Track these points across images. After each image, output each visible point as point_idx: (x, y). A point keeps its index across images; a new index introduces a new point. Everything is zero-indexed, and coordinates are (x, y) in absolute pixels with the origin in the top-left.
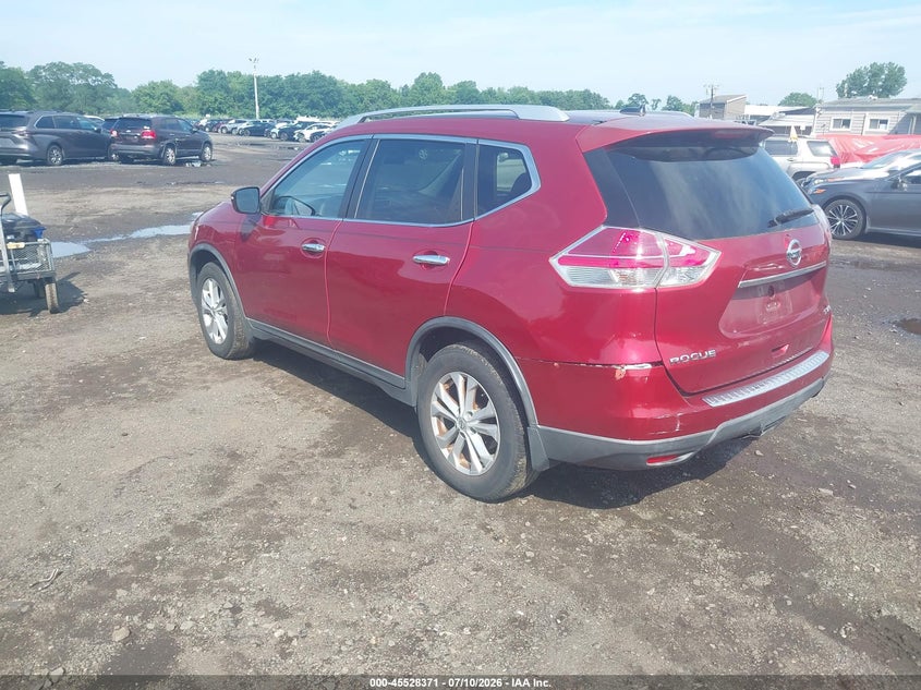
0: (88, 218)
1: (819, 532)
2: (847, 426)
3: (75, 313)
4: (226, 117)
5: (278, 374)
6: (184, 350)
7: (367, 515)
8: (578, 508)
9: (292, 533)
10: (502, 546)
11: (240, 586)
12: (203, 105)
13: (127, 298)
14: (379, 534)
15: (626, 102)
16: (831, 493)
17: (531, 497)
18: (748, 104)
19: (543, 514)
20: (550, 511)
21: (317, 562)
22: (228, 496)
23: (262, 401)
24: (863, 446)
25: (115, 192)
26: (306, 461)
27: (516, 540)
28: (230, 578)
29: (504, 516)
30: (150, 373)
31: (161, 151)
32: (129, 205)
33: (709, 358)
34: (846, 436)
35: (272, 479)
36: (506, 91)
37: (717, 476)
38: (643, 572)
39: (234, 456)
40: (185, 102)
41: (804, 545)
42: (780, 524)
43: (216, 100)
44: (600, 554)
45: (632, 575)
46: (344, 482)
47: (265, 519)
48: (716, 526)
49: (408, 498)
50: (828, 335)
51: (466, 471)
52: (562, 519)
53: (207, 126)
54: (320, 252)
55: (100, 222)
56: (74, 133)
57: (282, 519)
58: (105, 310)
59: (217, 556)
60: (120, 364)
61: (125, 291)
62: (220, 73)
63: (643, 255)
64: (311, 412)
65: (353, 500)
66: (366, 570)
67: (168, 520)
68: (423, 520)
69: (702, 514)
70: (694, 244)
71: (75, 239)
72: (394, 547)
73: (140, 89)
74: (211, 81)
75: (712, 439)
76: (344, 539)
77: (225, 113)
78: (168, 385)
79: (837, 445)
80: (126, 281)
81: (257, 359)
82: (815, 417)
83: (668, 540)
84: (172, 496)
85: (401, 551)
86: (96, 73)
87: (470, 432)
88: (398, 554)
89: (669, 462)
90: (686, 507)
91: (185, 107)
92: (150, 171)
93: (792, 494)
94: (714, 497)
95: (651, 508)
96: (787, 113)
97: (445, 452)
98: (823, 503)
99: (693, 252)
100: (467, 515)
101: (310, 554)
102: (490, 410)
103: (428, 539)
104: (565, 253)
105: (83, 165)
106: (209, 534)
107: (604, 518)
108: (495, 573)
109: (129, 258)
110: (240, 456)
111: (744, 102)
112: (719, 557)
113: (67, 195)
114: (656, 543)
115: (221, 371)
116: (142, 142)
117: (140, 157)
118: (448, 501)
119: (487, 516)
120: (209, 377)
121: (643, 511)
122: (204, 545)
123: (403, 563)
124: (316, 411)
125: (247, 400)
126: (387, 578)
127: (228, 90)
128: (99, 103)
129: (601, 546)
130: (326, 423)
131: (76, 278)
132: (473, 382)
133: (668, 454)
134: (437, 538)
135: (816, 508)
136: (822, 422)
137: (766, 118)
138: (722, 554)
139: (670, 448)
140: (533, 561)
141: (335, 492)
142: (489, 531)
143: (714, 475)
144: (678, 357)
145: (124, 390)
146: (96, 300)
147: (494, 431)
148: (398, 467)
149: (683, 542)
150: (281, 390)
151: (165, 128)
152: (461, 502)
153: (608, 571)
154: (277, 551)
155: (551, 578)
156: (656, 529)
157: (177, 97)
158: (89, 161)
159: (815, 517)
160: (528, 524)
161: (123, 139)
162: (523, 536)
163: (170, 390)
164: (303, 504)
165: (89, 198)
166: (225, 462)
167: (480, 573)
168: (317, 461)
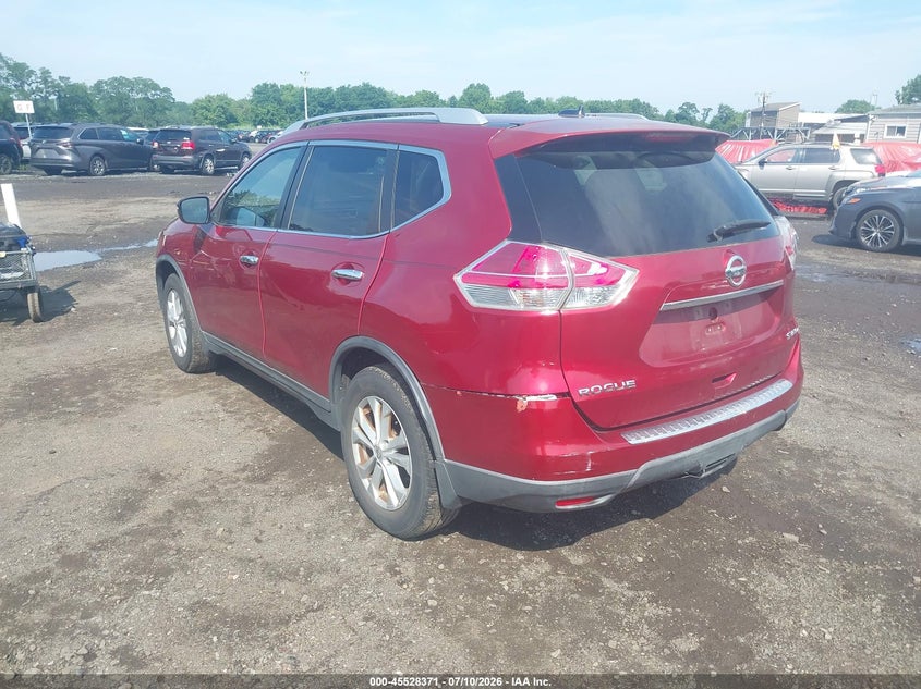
0: (110, 227)
1: (770, 585)
2: (834, 460)
3: (59, 321)
4: (278, 128)
5: (235, 390)
6: (149, 363)
7: (269, 550)
8: (503, 549)
9: (184, 568)
10: (405, 592)
11: (104, 628)
12: (257, 116)
13: (115, 307)
14: (275, 573)
15: (676, 111)
16: (796, 539)
17: (455, 535)
18: (803, 111)
19: (463, 555)
20: (471, 551)
21: (198, 602)
22: (132, 523)
23: (207, 418)
24: (846, 484)
25: (147, 201)
26: (229, 486)
27: (422, 585)
28: (97, 619)
29: (418, 556)
30: (107, 386)
31: (200, 161)
32: (154, 215)
33: (627, 389)
34: (829, 471)
35: (184, 505)
36: (554, 101)
37: (670, 515)
38: (553, 628)
39: (157, 478)
40: (239, 114)
41: (748, 601)
42: (726, 575)
43: (269, 112)
44: (512, 604)
45: (541, 630)
46: (260, 510)
47: (161, 550)
48: (652, 576)
49: (320, 533)
50: (795, 362)
51: (383, 504)
52: (481, 562)
53: (256, 137)
54: (255, 265)
55: (120, 231)
56: (117, 145)
57: (179, 551)
58: (87, 320)
59: (94, 591)
60: (81, 377)
61: (116, 300)
62: (274, 86)
63: (549, 274)
64: (253, 432)
65: (262, 532)
66: (246, 614)
67: (58, 549)
68: (328, 559)
69: (640, 560)
70: (605, 261)
71: (89, 248)
72: (285, 588)
73: (197, 102)
74: (265, 93)
75: (633, 480)
76: (235, 577)
77: (277, 124)
78: (120, 399)
79: (817, 482)
80: (122, 290)
81: (219, 373)
82: (799, 448)
83: (593, 590)
84: (74, 521)
85: (293, 593)
86: (155, 87)
87: (386, 462)
88: (288, 598)
89: (583, 506)
90: (625, 551)
91: (240, 118)
92: (188, 180)
93: (750, 539)
94: (660, 540)
95: (585, 551)
96: (843, 120)
97: (366, 482)
98: (783, 551)
99: (604, 270)
100: (379, 554)
101: (194, 593)
102: (403, 440)
103: (326, 581)
104: (469, 269)
105: (124, 176)
106: (96, 566)
107: (528, 561)
108: (387, 624)
109: (135, 267)
110: (163, 478)
111: (798, 109)
112: (646, 614)
113: (97, 205)
114: (578, 592)
115: (178, 384)
116: (182, 153)
117: (180, 167)
118: (363, 536)
119: (401, 555)
120: (164, 392)
121: (574, 555)
122: (84, 578)
123: (290, 607)
124: (259, 431)
125: (192, 417)
126: (266, 625)
127: (280, 102)
128: (158, 116)
129: (516, 595)
130: (264, 443)
131: (74, 287)
132: (388, 408)
133: (579, 496)
134: (335, 580)
135: (773, 557)
136: (806, 454)
137: (821, 126)
138: (651, 610)
139: (582, 490)
140: (435, 612)
141: (246, 522)
142: (396, 573)
143: (668, 514)
144: (590, 388)
145: (73, 404)
146: (84, 310)
147: (407, 461)
148: (323, 496)
149: (610, 594)
150: (231, 407)
151: (204, 139)
152: (378, 538)
153: (516, 626)
154: (160, 588)
155: (447, 631)
156: (584, 578)
157: (232, 110)
158: (131, 172)
159: (770, 568)
160: (441, 567)
161: (164, 150)
162: (431, 581)
163: (118, 405)
164: (207, 535)
165: (119, 207)
166: (144, 484)
167: (370, 623)
168: (239, 487)
